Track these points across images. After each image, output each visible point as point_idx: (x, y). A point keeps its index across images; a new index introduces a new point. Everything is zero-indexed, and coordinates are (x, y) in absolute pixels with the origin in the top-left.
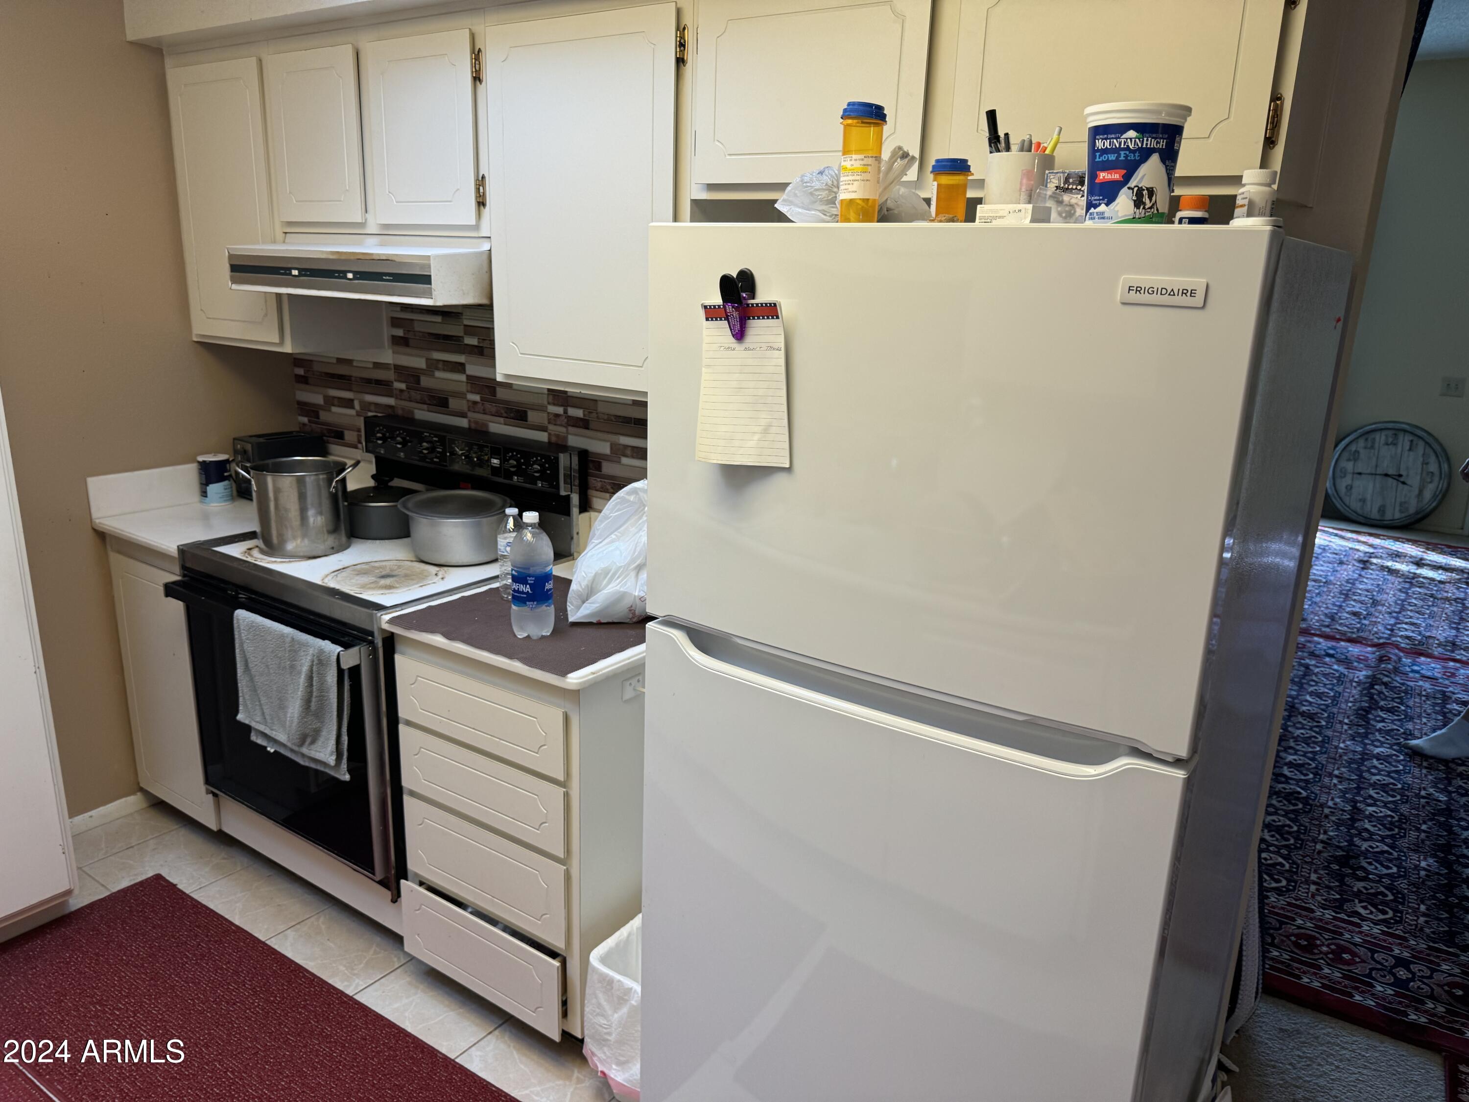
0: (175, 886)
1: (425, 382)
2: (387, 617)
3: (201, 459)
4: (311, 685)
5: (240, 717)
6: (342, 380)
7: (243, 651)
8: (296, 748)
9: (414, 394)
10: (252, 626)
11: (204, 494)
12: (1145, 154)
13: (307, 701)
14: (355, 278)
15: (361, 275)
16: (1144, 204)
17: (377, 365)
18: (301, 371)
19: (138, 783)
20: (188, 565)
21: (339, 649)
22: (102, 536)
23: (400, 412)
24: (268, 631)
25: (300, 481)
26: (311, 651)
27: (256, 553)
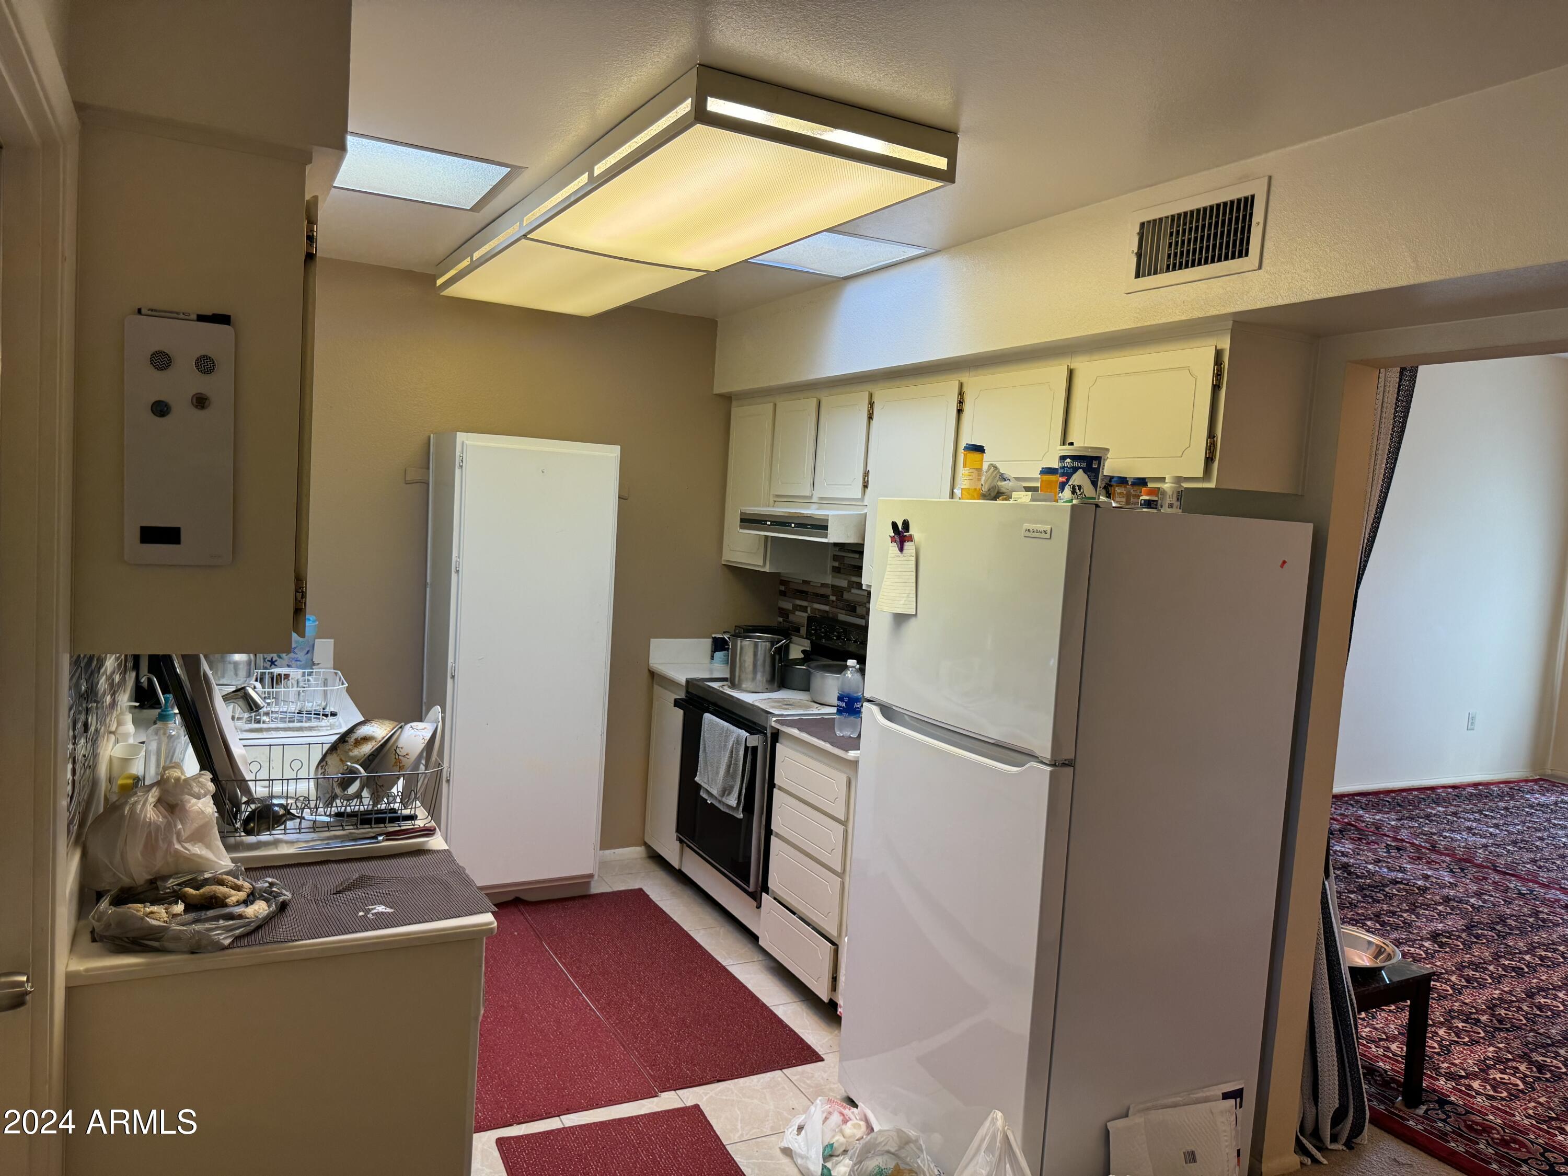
0: (648, 896)
1: (846, 596)
2: (774, 719)
3: (714, 636)
4: (731, 757)
5: (697, 779)
6: (802, 594)
7: (704, 742)
8: (720, 798)
9: (840, 604)
10: (711, 722)
11: (712, 658)
12: (1075, 470)
13: (729, 766)
14: (795, 527)
15: (799, 525)
16: (1077, 493)
17: (823, 585)
18: (782, 588)
19: (644, 840)
20: (690, 690)
21: (748, 734)
22: (652, 674)
23: (831, 615)
24: (717, 724)
25: (756, 645)
26: (735, 735)
27: (726, 687)
